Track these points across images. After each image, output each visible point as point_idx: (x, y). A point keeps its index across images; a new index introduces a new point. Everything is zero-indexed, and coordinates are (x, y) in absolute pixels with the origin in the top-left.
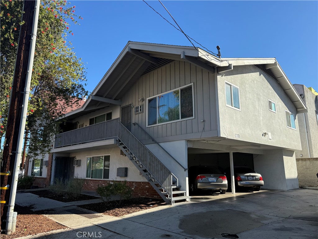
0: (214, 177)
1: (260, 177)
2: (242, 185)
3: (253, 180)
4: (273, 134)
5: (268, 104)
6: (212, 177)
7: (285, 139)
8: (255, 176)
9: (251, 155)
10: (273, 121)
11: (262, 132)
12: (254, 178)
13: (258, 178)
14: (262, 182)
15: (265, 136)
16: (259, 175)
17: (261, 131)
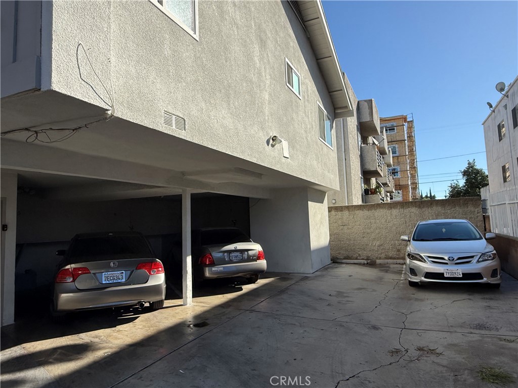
0: (119, 267)
1: (259, 252)
2: (215, 276)
3: (243, 261)
4: (292, 146)
5: (284, 69)
6: (114, 269)
7: (315, 162)
8: (248, 250)
9: (245, 201)
10: (294, 115)
11: (268, 134)
12: (244, 256)
13: (254, 256)
14: (263, 263)
15: (273, 146)
16: (256, 248)
17: (263, 129)
